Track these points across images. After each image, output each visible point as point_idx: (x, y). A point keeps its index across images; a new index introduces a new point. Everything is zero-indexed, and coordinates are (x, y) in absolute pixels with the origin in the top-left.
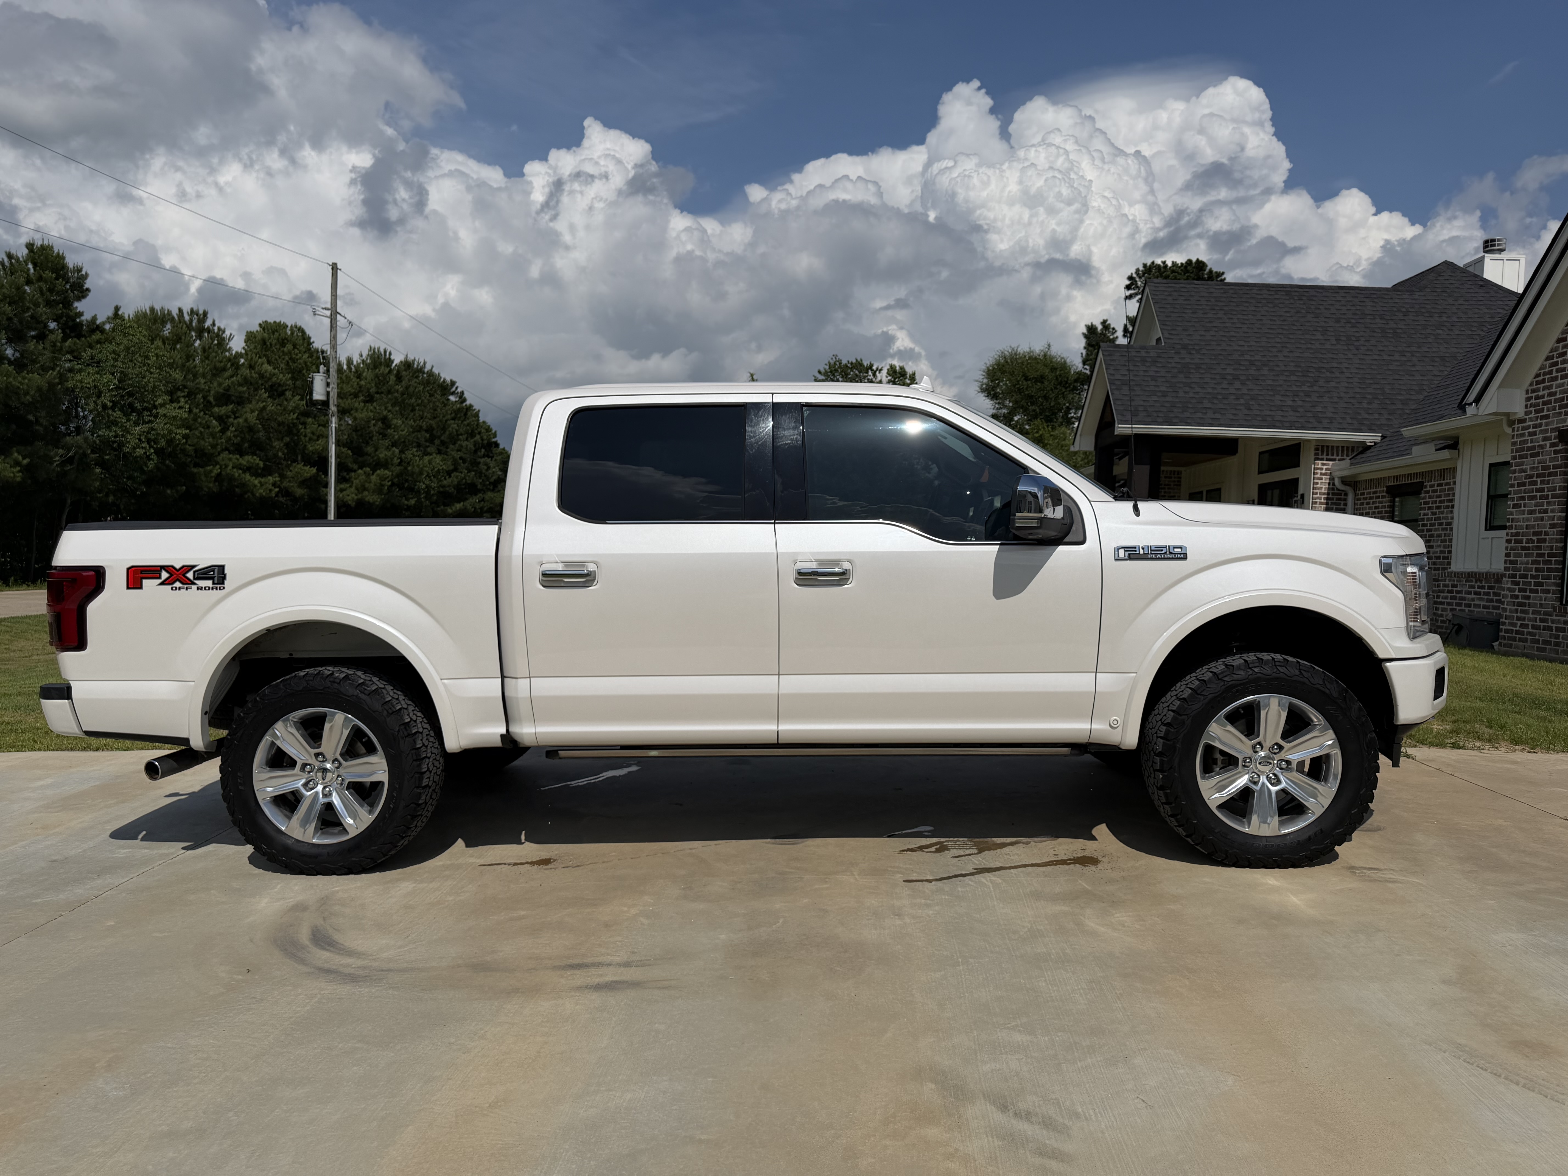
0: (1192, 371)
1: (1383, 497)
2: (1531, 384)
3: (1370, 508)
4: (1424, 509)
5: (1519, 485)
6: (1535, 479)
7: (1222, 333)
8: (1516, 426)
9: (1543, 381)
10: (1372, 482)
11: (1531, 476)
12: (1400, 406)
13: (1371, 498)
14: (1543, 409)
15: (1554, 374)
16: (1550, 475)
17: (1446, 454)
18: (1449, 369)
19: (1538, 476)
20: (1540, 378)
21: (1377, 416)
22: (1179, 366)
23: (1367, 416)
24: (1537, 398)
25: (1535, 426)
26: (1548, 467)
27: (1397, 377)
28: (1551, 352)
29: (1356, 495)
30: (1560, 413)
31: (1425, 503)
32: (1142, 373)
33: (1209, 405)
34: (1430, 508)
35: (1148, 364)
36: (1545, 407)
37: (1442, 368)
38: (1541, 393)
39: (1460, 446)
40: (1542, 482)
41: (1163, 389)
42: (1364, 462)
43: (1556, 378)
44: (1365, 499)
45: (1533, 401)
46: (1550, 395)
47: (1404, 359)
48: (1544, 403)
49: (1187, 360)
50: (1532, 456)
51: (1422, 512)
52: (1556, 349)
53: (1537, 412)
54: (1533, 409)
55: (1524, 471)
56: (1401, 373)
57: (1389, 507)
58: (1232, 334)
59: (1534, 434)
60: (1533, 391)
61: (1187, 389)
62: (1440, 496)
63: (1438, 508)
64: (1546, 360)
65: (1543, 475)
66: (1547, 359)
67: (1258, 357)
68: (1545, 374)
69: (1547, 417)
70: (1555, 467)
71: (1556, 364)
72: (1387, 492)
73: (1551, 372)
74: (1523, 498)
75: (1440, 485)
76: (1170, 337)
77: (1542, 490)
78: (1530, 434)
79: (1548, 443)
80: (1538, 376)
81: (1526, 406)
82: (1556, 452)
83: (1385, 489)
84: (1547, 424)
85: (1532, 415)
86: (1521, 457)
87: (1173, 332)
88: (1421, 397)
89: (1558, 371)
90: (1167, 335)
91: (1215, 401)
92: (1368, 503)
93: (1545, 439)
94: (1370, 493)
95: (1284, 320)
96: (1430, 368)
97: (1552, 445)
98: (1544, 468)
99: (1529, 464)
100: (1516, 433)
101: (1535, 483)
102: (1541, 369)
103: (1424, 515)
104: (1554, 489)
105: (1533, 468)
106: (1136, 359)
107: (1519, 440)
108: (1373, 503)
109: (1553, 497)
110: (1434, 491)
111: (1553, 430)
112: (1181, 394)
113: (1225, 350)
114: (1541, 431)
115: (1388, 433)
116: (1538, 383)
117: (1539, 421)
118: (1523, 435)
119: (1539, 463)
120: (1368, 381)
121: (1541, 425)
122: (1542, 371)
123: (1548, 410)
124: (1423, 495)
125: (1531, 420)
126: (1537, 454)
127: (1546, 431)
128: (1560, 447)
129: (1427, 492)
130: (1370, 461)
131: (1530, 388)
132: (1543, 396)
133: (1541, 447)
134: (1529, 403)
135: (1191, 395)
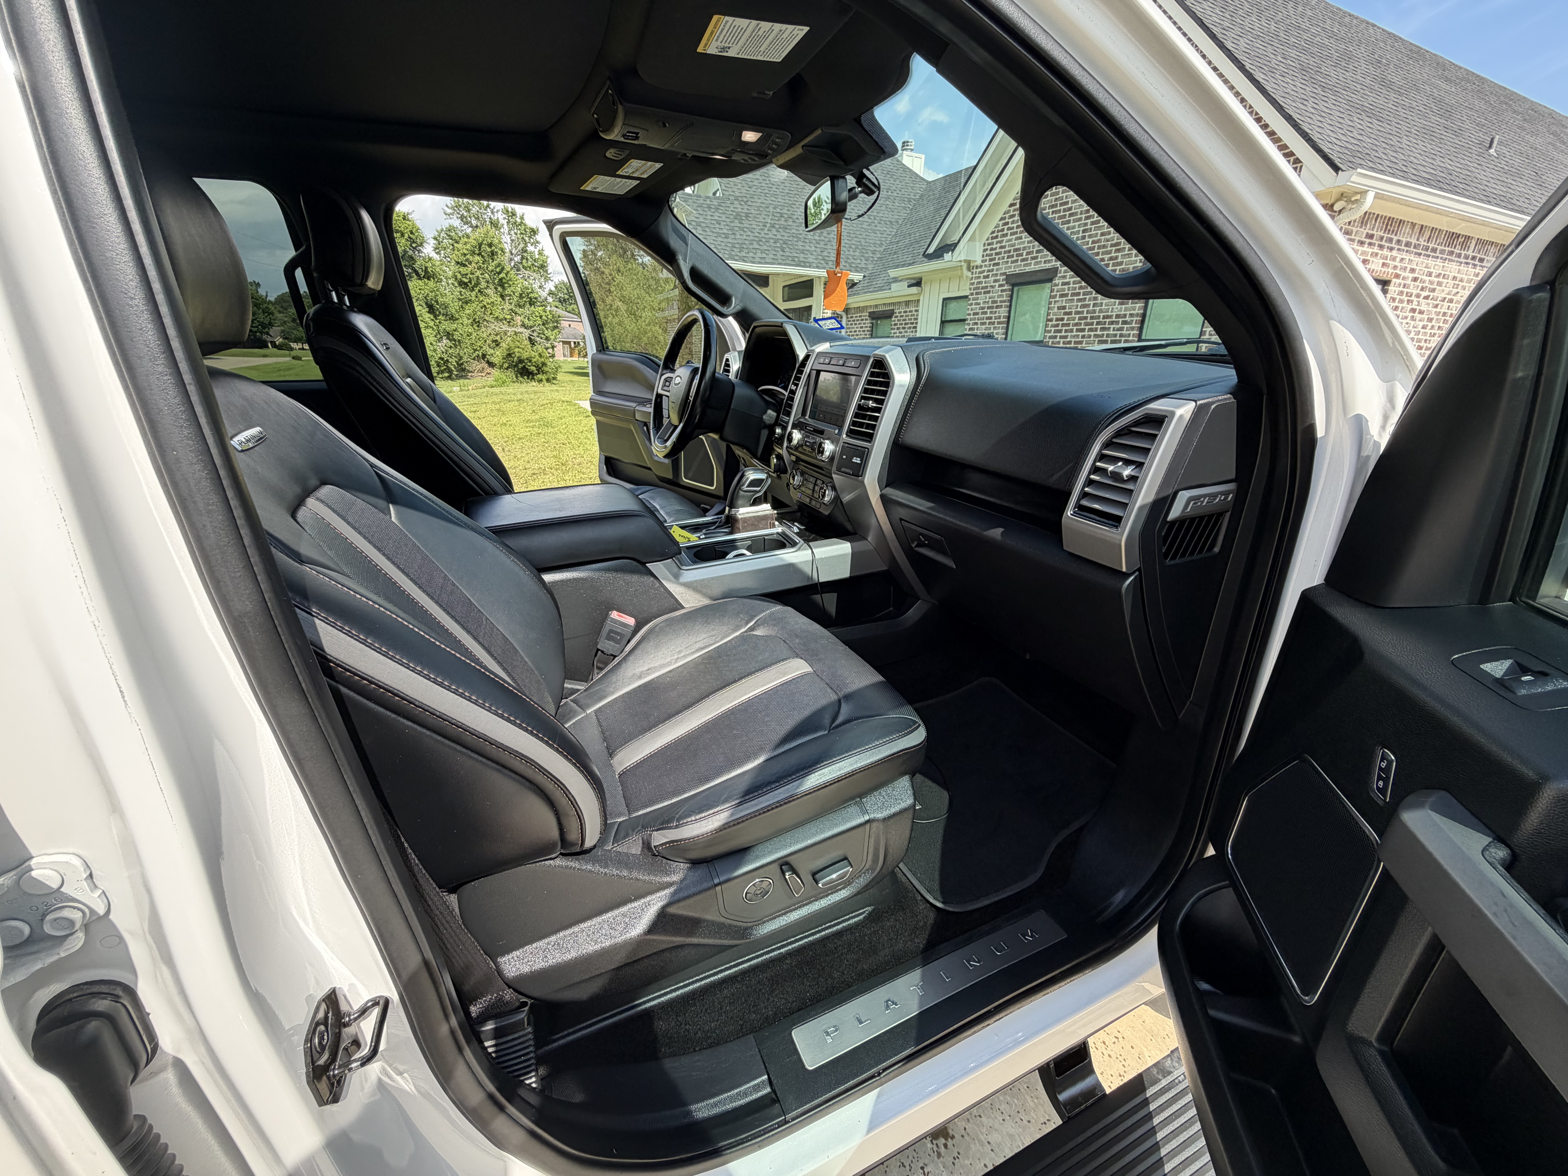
0: (744, 218)
1: (866, 320)
2: (988, 239)
3: (857, 328)
4: (894, 329)
5: (975, 314)
6: (986, 310)
7: (760, 190)
8: (974, 271)
9: (997, 237)
10: (859, 309)
11: (983, 308)
12: (871, 255)
13: (858, 320)
14: (995, 258)
15: (1005, 232)
16: (997, 307)
17: (914, 290)
18: (895, 230)
19: (988, 308)
20: (994, 235)
21: (859, 261)
22: (734, 214)
23: (853, 261)
24: (992, 249)
25: (989, 271)
26: (996, 302)
27: (868, 234)
28: (1004, 214)
29: (847, 318)
30: (1008, 262)
31: (895, 325)
32: (709, 217)
33: (758, 247)
34: (898, 329)
35: (713, 211)
36: (997, 257)
37: (891, 230)
38: (994, 246)
39: (923, 285)
40: (991, 312)
41: (725, 231)
42: (854, 294)
43: (1006, 235)
44: (854, 321)
45: (988, 252)
46: (1001, 247)
47: (870, 221)
48: (997, 254)
49: (740, 210)
50: (985, 293)
51: (893, 331)
52: (1008, 212)
53: (991, 260)
54: (988, 258)
55: (979, 304)
56: (870, 231)
57: (870, 327)
58: (767, 192)
59: (987, 277)
60: (989, 244)
61: (742, 232)
62: (905, 320)
63: (904, 328)
64: (1000, 220)
65: (992, 307)
66: (1002, 219)
67: (785, 211)
68: (998, 231)
69: (998, 264)
70: (1001, 302)
71: (1007, 223)
72: (869, 316)
73: (1003, 230)
74: (976, 324)
75: (905, 312)
76: (726, 189)
77: (990, 318)
78: (985, 277)
79: (997, 284)
80: (993, 232)
81: (983, 256)
82: (1002, 291)
83: (868, 314)
84: (997, 270)
85: (987, 263)
86: (977, 294)
87: (728, 186)
88: (882, 250)
89: (1008, 229)
90: (724, 188)
91: (761, 243)
92: (855, 324)
93: (995, 281)
94: (857, 317)
95: (798, 185)
96: (885, 229)
97: (1000, 286)
98: (993, 302)
99: (982, 298)
100: (974, 276)
101: (986, 313)
102: (996, 227)
103: (894, 333)
104: (1000, 317)
105: (985, 302)
106: (704, 206)
107: (976, 281)
108: (859, 324)
109: (999, 323)
110: (902, 316)
111: (1002, 274)
112: (738, 236)
113: (763, 203)
114: (993, 275)
115: (866, 274)
116: (993, 238)
117: (992, 267)
118: (979, 277)
119: (990, 298)
120: (852, 235)
121: (992, 270)
122: (996, 229)
123: (999, 259)
124: (893, 319)
125: (986, 266)
126: (989, 292)
127: (996, 275)
128: (1006, 287)
129: (896, 317)
130: (858, 294)
131: (987, 242)
132: (996, 249)
133: (992, 287)
134: (985, 253)
135: (745, 237)
